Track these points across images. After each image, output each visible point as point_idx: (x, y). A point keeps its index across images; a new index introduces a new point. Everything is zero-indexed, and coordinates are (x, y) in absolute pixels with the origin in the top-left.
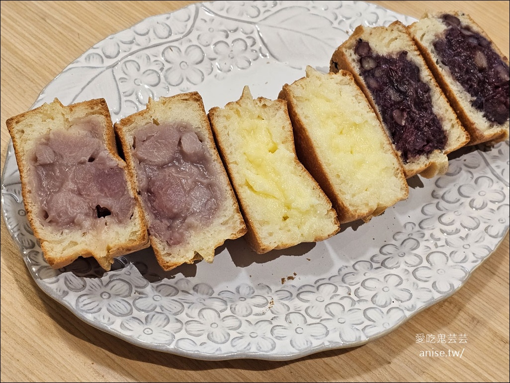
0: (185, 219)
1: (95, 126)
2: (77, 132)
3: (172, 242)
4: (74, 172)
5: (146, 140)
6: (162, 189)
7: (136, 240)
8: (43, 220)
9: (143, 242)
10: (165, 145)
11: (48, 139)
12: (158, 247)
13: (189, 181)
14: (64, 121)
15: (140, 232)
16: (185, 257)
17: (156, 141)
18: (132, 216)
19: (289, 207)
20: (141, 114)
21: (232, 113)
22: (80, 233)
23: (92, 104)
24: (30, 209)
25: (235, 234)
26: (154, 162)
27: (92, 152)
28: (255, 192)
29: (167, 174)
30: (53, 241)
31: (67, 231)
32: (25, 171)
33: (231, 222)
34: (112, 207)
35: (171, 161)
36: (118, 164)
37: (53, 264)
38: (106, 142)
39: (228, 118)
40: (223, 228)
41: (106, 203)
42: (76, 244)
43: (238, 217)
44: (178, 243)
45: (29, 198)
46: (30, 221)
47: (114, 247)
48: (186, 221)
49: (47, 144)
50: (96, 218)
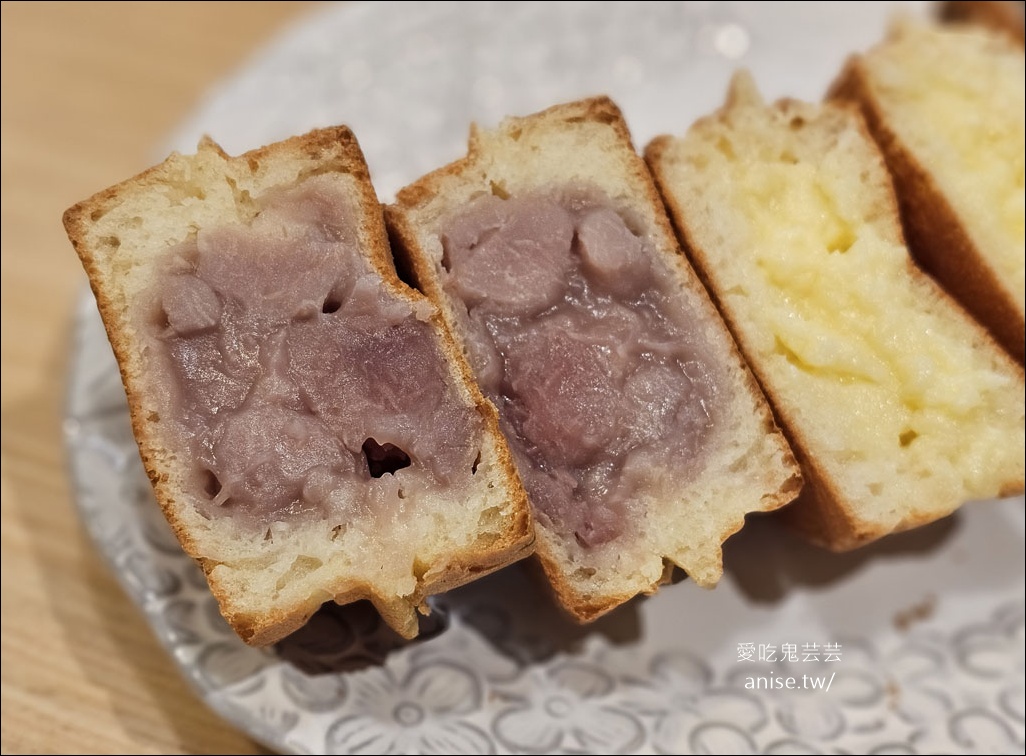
0: (620, 462)
1: (330, 206)
2: (276, 230)
3: (592, 534)
4: (285, 346)
5: (479, 243)
6: (543, 380)
7: (498, 536)
8: (202, 501)
9: (523, 539)
10: (536, 254)
11: (194, 257)
12: (554, 552)
13: (622, 351)
14: (236, 200)
15: (509, 510)
16: (637, 577)
17: (510, 244)
18: (477, 461)
19: (913, 405)
20: (454, 169)
21: (710, 149)
22: (324, 528)
23: (315, 142)
24: (160, 469)
25: (775, 497)
26: (510, 305)
27: (330, 284)
28: (808, 369)
29: (552, 336)
30: (242, 561)
31: (282, 526)
32: (135, 357)
33: (755, 463)
34: (410, 444)
35: (558, 298)
36: (414, 313)
37: (252, 632)
38: (369, 252)
39: (700, 163)
40: (738, 480)
41: (392, 430)
42: (313, 563)
43: (775, 444)
44: (610, 535)
45: (155, 436)
46: (166, 507)
47: (437, 561)
48: (627, 468)
49: (192, 272)
50: (366, 479)
